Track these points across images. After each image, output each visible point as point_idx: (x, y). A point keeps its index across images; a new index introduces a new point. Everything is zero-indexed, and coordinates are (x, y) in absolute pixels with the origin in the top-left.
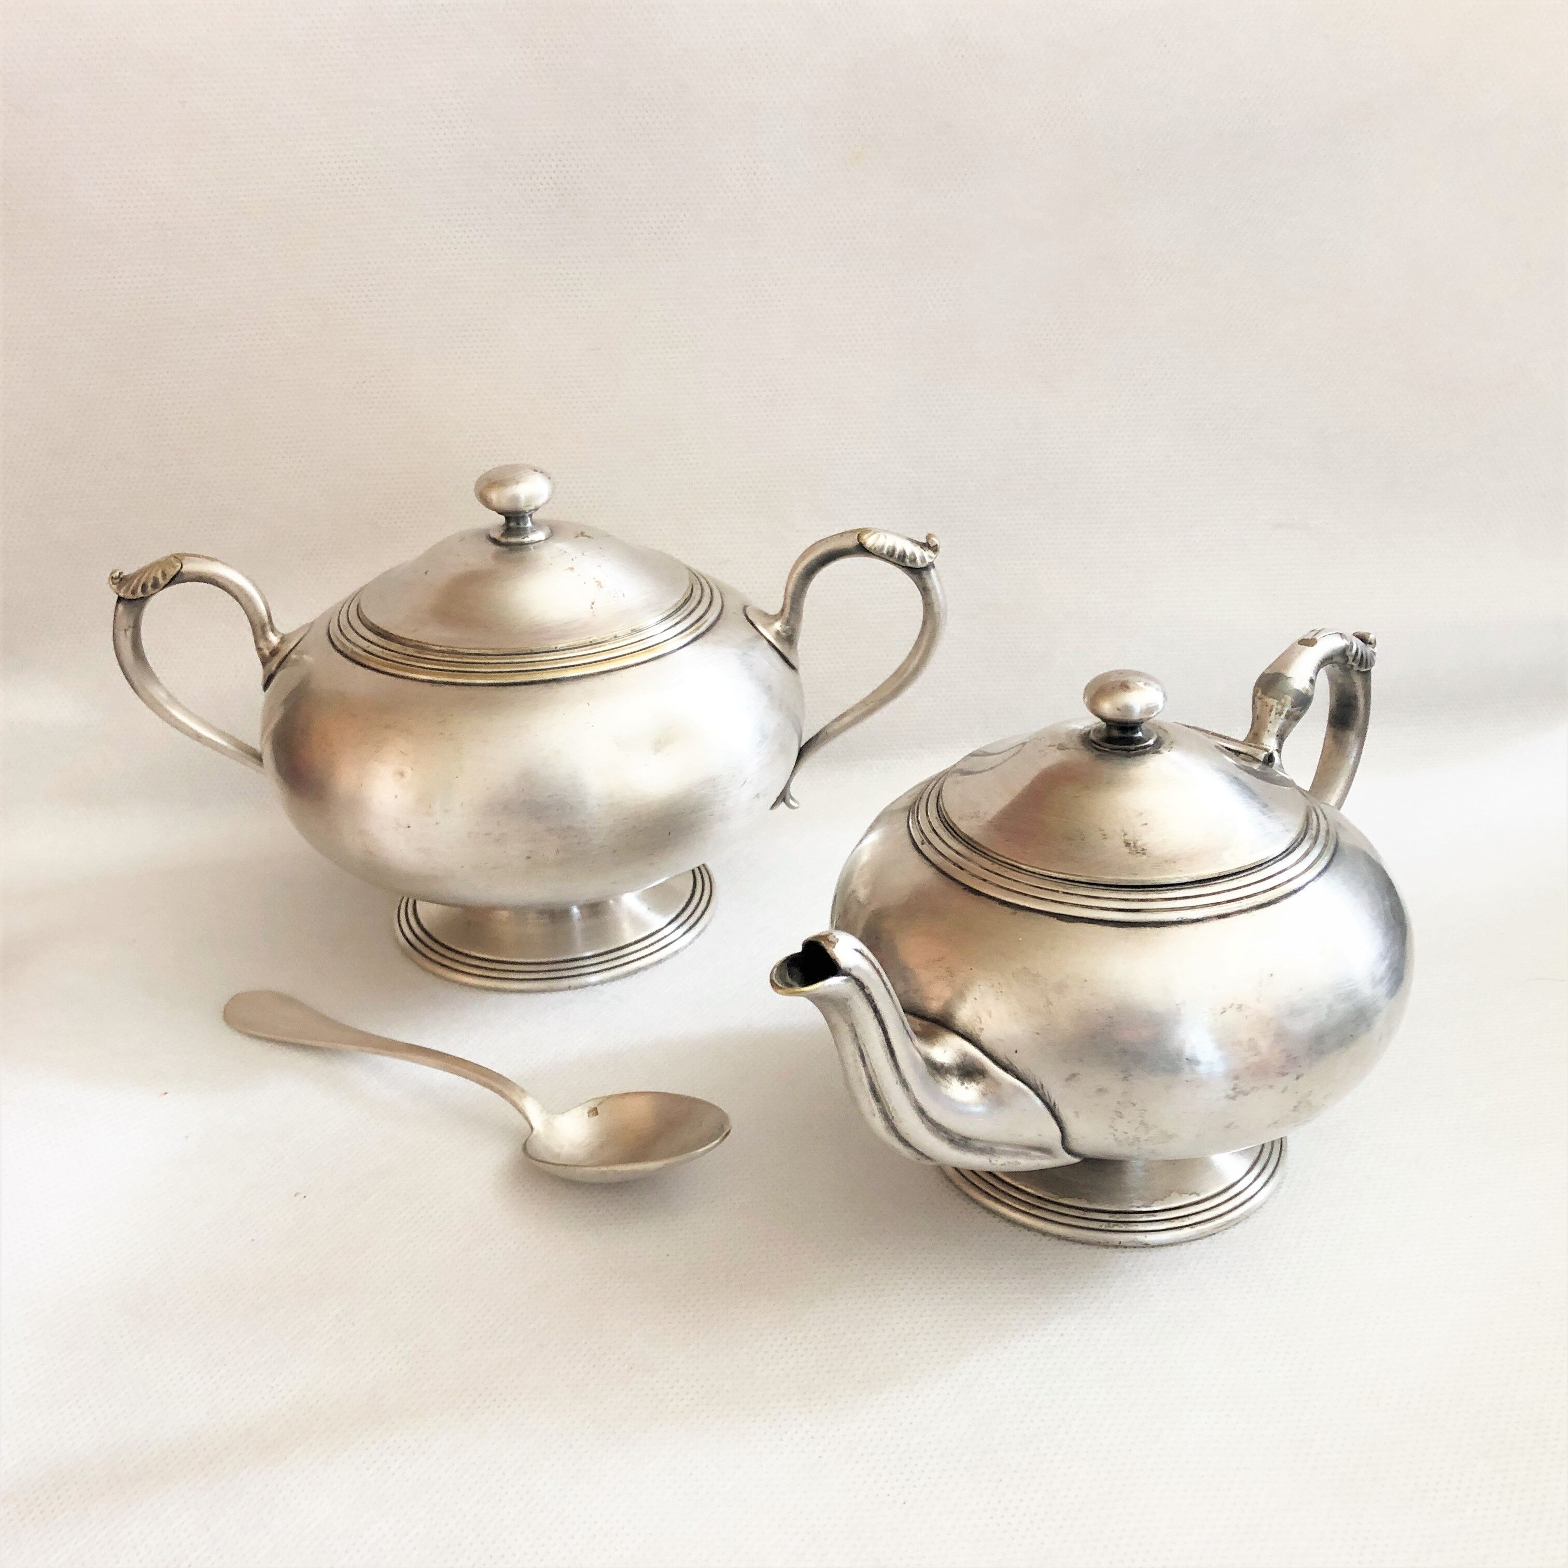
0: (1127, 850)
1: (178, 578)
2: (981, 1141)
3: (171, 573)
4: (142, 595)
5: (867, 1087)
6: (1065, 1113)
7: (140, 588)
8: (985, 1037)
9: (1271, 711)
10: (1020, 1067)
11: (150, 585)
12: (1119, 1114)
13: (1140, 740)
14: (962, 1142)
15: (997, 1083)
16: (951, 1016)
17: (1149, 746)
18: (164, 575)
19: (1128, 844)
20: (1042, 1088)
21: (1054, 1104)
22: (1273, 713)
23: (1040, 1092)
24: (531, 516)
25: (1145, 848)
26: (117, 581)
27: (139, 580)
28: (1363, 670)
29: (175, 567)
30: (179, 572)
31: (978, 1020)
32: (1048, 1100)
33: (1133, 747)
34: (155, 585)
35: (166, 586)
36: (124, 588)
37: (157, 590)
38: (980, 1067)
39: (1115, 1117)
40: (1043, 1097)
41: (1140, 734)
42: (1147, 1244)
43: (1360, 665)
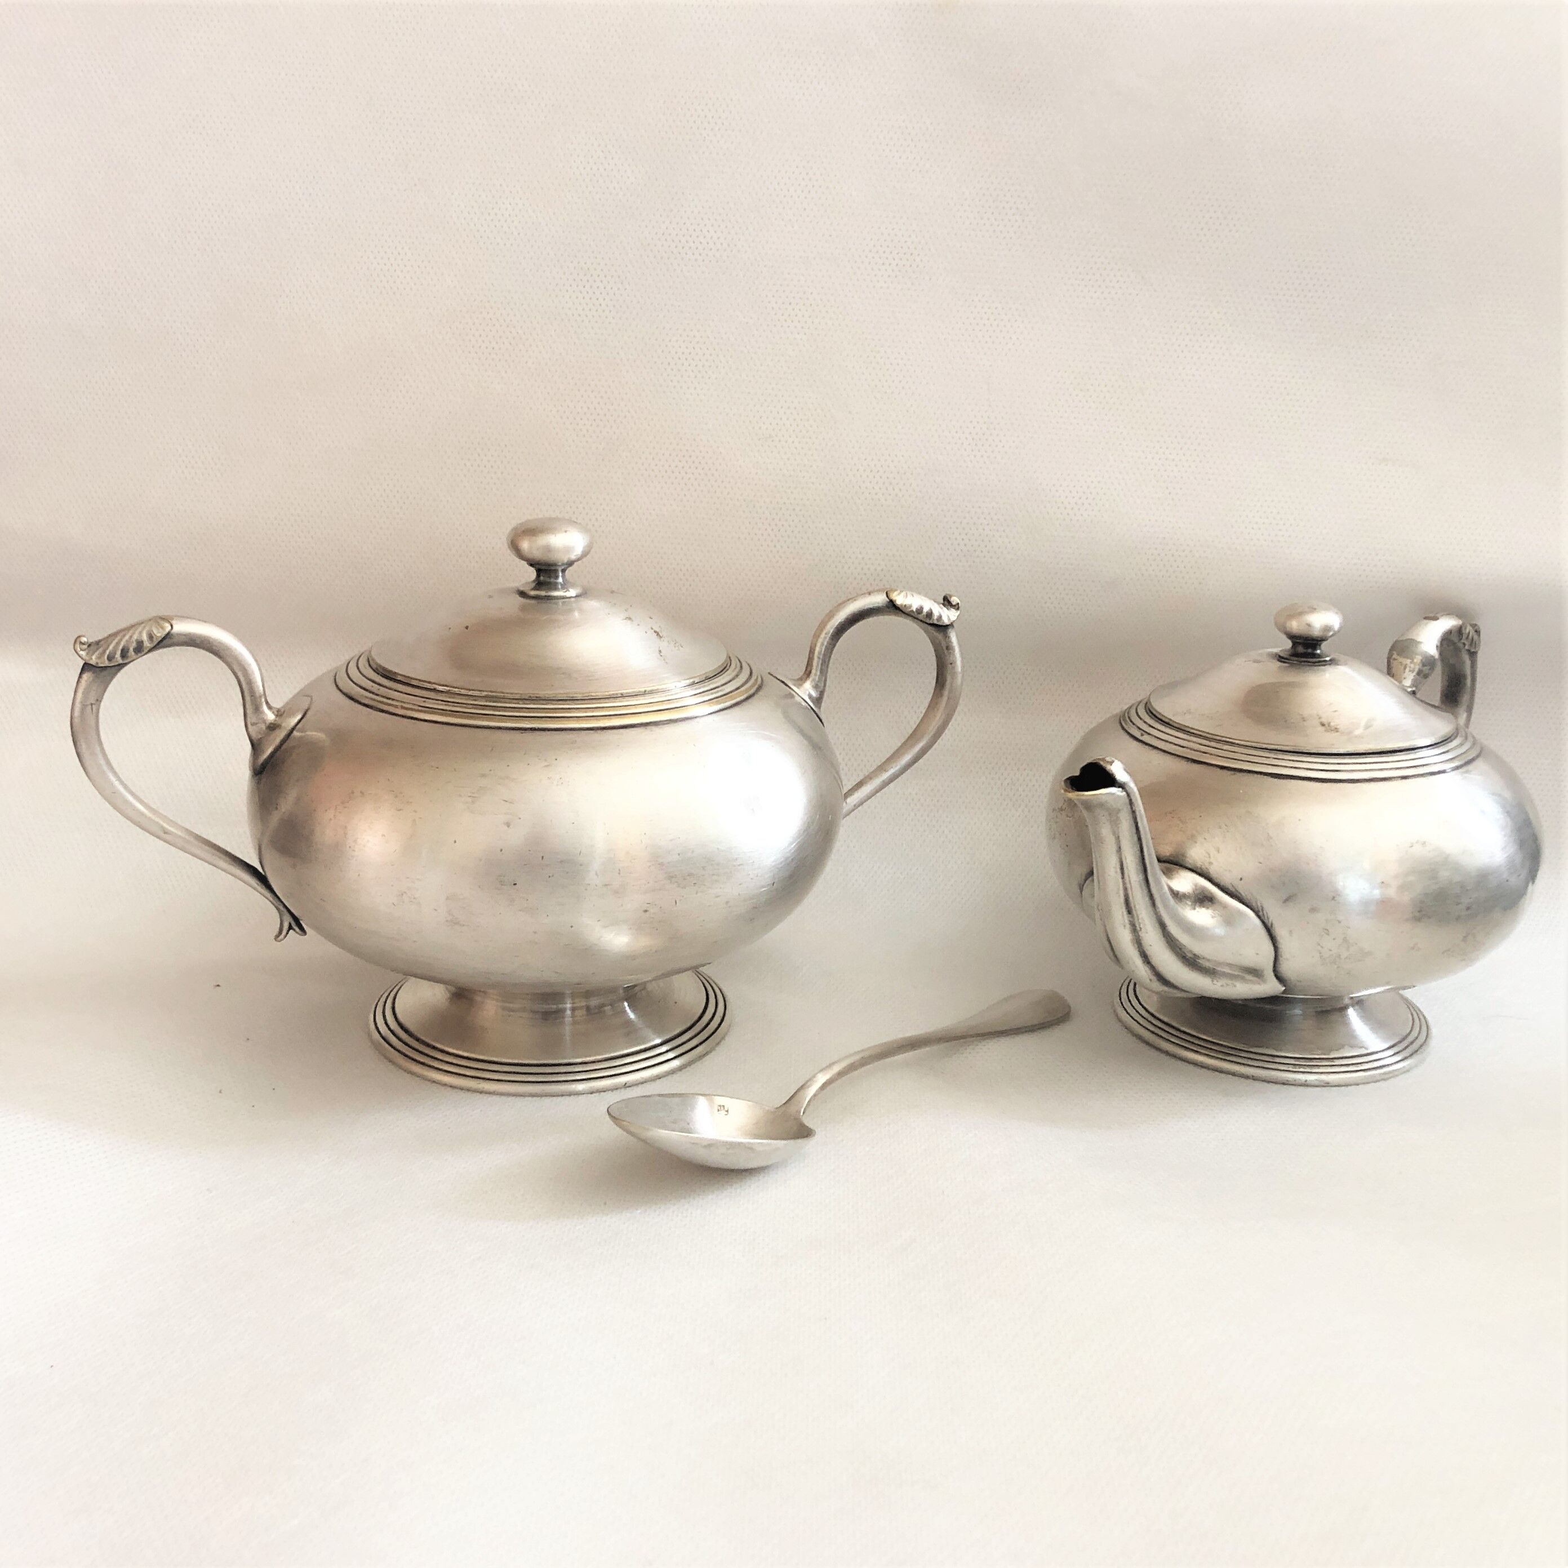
0: (1323, 728)
1: (166, 641)
2: (1208, 960)
3: (159, 634)
4: (121, 662)
5: (1122, 899)
6: (1280, 932)
7: (119, 653)
8: (1214, 871)
9: (1405, 668)
10: (1244, 893)
11: (131, 649)
12: (1326, 931)
13: (1319, 656)
14: (1192, 962)
15: (1225, 906)
16: (1183, 855)
17: (1325, 661)
18: (151, 637)
19: (1323, 725)
20: (1263, 910)
21: (1272, 924)
22: (1407, 670)
23: (1261, 914)
24: (563, 571)
25: (1338, 727)
26: (85, 647)
27: (118, 644)
28: (1473, 650)
29: (163, 628)
30: (169, 633)
31: (1207, 855)
32: (1266, 921)
33: (1314, 660)
34: (139, 649)
35: (150, 650)
36: (97, 653)
37: (140, 655)
38: (1209, 895)
39: (1323, 933)
40: (1263, 918)
41: (1318, 652)
42: (1328, 1083)
43: (1471, 645)
